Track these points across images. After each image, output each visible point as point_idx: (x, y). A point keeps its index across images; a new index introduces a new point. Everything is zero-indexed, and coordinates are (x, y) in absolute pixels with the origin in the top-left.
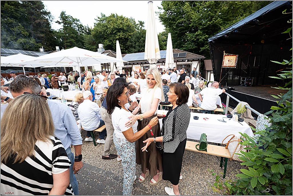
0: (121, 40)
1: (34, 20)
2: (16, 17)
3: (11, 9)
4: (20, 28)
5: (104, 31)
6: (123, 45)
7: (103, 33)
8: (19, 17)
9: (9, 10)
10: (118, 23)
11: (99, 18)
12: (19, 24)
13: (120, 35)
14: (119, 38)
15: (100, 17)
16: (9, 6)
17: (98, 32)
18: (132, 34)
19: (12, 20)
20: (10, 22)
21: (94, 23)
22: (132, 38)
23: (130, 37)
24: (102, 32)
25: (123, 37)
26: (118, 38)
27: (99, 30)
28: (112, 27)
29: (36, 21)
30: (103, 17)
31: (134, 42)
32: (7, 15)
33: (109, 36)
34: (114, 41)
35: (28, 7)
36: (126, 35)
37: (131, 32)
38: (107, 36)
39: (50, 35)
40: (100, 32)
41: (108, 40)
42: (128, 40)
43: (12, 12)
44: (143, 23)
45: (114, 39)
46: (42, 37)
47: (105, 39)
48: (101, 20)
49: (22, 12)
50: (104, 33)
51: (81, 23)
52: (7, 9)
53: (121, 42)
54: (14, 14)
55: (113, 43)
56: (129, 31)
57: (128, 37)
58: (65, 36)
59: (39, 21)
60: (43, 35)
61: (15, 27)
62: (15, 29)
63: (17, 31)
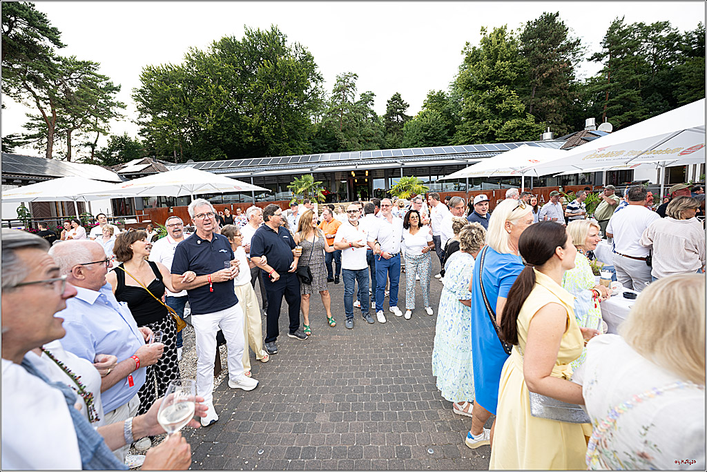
1: (541, 72)
2: (509, 80)
3: (504, 68)
4: (512, 100)
8: (514, 77)
12: (512, 93)
19: (502, 88)
20: (498, 93)
29: (544, 74)
32: (495, 82)
39: (569, 97)
43: (505, 72)
46: (550, 106)
49: (522, 67)
52: (499, 70)
54: (507, 75)
58: (609, 88)
59: (550, 71)
60: (553, 102)
61: (505, 100)
62: (503, 105)
63: (507, 107)
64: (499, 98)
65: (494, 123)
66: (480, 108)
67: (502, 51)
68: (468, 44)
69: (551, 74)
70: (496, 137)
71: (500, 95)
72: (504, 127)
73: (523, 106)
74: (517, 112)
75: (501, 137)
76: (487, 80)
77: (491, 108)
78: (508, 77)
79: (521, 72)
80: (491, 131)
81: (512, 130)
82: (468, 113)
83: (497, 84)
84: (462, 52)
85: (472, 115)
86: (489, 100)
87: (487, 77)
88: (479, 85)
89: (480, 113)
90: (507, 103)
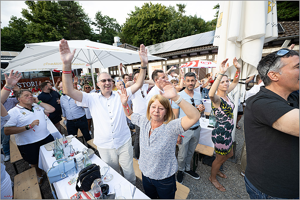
0: (154, 33)
2: (52, 22)
3: (47, 14)
4: (55, 32)
6: (156, 39)
7: (133, 27)
8: (55, 21)
9: (46, 15)
10: (151, 12)
11: (132, 12)
12: (54, 29)
13: (152, 27)
14: (151, 30)
15: (134, 11)
16: (46, 11)
17: (128, 27)
18: (168, 23)
19: (48, 25)
20: (46, 27)
21: (127, 19)
22: (168, 29)
23: (165, 28)
25: (155, 29)
26: (149, 31)
27: (128, 24)
28: (143, 18)
30: (137, 10)
31: (170, 33)
32: (45, 21)
33: (140, 31)
34: (145, 35)
35: (64, 11)
36: (160, 26)
37: (167, 22)
38: (137, 30)
40: (130, 27)
41: (139, 35)
42: (162, 31)
43: (48, 17)
44: (184, 7)
45: (145, 33)
47: (136, 34)
48: (134, 14)
51: (117, 23)
52: (44, 14)
53: (154, 36)
54: (50, 19)
55: (144, 38)
56: (165, 21)
57: (162, 28)
59: (73, 23)
61: (51, 31)
62: (50, 34)
63: (52, 35)
64: (48, 30)
66: (36, 33)
67: (45, 5)
71: (48, 28)
73: (62, 37)
74: (58, 39)
76: (38, 18)
77: (44, 34)
78: (51, 20)
79: (59, 20)
82: (31, 34)
86: (42, 30)
87: (38, 16)
88: (35, 19)
89: (37, 35)
90: (52, 33)
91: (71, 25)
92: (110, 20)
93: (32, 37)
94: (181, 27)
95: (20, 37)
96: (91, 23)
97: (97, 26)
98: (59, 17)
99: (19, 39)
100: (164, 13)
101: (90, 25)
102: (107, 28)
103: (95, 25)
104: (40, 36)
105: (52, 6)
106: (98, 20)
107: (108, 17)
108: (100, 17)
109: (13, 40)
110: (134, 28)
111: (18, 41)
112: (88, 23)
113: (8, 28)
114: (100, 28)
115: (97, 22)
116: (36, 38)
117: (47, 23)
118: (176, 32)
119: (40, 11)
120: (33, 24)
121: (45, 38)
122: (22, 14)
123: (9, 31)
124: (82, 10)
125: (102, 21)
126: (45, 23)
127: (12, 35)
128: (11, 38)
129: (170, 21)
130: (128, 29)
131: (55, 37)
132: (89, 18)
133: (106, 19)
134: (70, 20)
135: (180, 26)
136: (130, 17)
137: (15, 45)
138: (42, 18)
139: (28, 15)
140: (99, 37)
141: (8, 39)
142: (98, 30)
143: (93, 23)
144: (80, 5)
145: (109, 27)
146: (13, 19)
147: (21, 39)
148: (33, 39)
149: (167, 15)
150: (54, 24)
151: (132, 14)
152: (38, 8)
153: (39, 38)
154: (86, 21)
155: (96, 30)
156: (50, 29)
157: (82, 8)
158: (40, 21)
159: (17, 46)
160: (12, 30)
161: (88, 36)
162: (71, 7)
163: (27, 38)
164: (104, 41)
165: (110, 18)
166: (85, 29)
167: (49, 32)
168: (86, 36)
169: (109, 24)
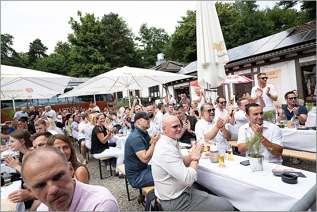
1: (111, 42)
2: (95, 43)
3: (91, 36)
4: (97, 54)
5: (187, 35)
8: (98, 42)
11: (184, 19)
12: (96, 50)
16: (90, 33)
17: (177, 38)
18: (231, 26)
19: (91, 47)
20: (89, 49)
21: (176, 28)
22: (231, 33)
23: (227, 33)
24: (183, 37)
27: (178, 34)
30: (190, 15)
31: (234, 39)
32: (88, 43)
33: (193, 40)
35: (106, 30)
37: (229, 25)
38: (190, 40)
40: (180, 38)
41: (191, 47)
43: (91, 39)
46: (117, 59)
47: (187, 45)
49: (101, 37)
50: (186, 37)
51: (166, 33)
52: (88, 37)
54: (93, 40)
56: (226, 23)
60: (118, 57)
61: (93, 54)
62: (92, 56)
63: (94, 58)
64: (91, 52)
65: (89, 66)
66: (79, 57)
67: (89, 27)
68: (72, 19)
69: (116, 43)
70: (90, 73)
71: (91, 50)
72: (93, 68)
73: (103, 58)
74: (99, 61)
75: (92, 74)
76: (83, 41)
77: (86, 57)
79: (101, 40)
80: (87, 70)
81: (97, 70)
82: (74, 59)
83: (89, 44)
84: (69, 22)
85: (76, 60)
86: (85, 53)
87: (82, 39)
88: (79, 43)
89: (80, 59)
90: (94, 55)
91: (113, 44)
92: (157, 31)
93: (75, 61)
94: (250, 29)
95: (63, 63)
96: (135, 38)
97: (142, 41)
98: (102, 37)
99: (63, 65)
100: (225, 14)
101: (134, 40)
102: (153, 42)
103: (140, 40)
104: (82, 60)
105: (96, 27)
106: (143, 34)
107: (154, 28)
108: (145, 30)
109: (57, 66)
110: (185, 38)
111: (61, 66)
112: (132, 39)
113: (54, 54)
114: (145, 43)
115: (142, 36)
116: (79, 62)
117: (90, 45)
118: (243, 36)
119: (85, 34)
120: (76, 48)
121: (87, 61)
122: (68, 39)
123: (54, 57)
124: (126, 25)
125: (147, 35)
126: (89, 46)
127: (57, 61)
128: (56, 64)
129: (233, 23)
130: (177, 40)
131: (97, 59)
132: (132, 33)
133: (152, 31)
134: (112, 39)
135: (249, 27)
136: (180, 26)
137: (59, 71)
138: (86, 41)
139: (73, 40)
140: (143, 54)
141: (53, 66)
142: (142, 46)
143: (137, 39)
144: (124, 20)
145: (156, 40)
146: (59, 44)
147: (64, 64)
148: (75, 63)
149: (230, 15)
150: (96, 45)
151: (183, 21)
152: (83, 31)
153: (81, 62)
154: (129, 37)
155: (140, 46)
156: (93, 51)
157: (126, 23)
158: (84, 44)
159: (60, 72)
160: (57, 56)
161: (131, 54)
162: (114, 25)
163: (70, 62)
164: (149, 57)
165: (157, 28)
166: (127, 47)
167: (91, 55)
168: (128, 54)
169: (155, 36)
